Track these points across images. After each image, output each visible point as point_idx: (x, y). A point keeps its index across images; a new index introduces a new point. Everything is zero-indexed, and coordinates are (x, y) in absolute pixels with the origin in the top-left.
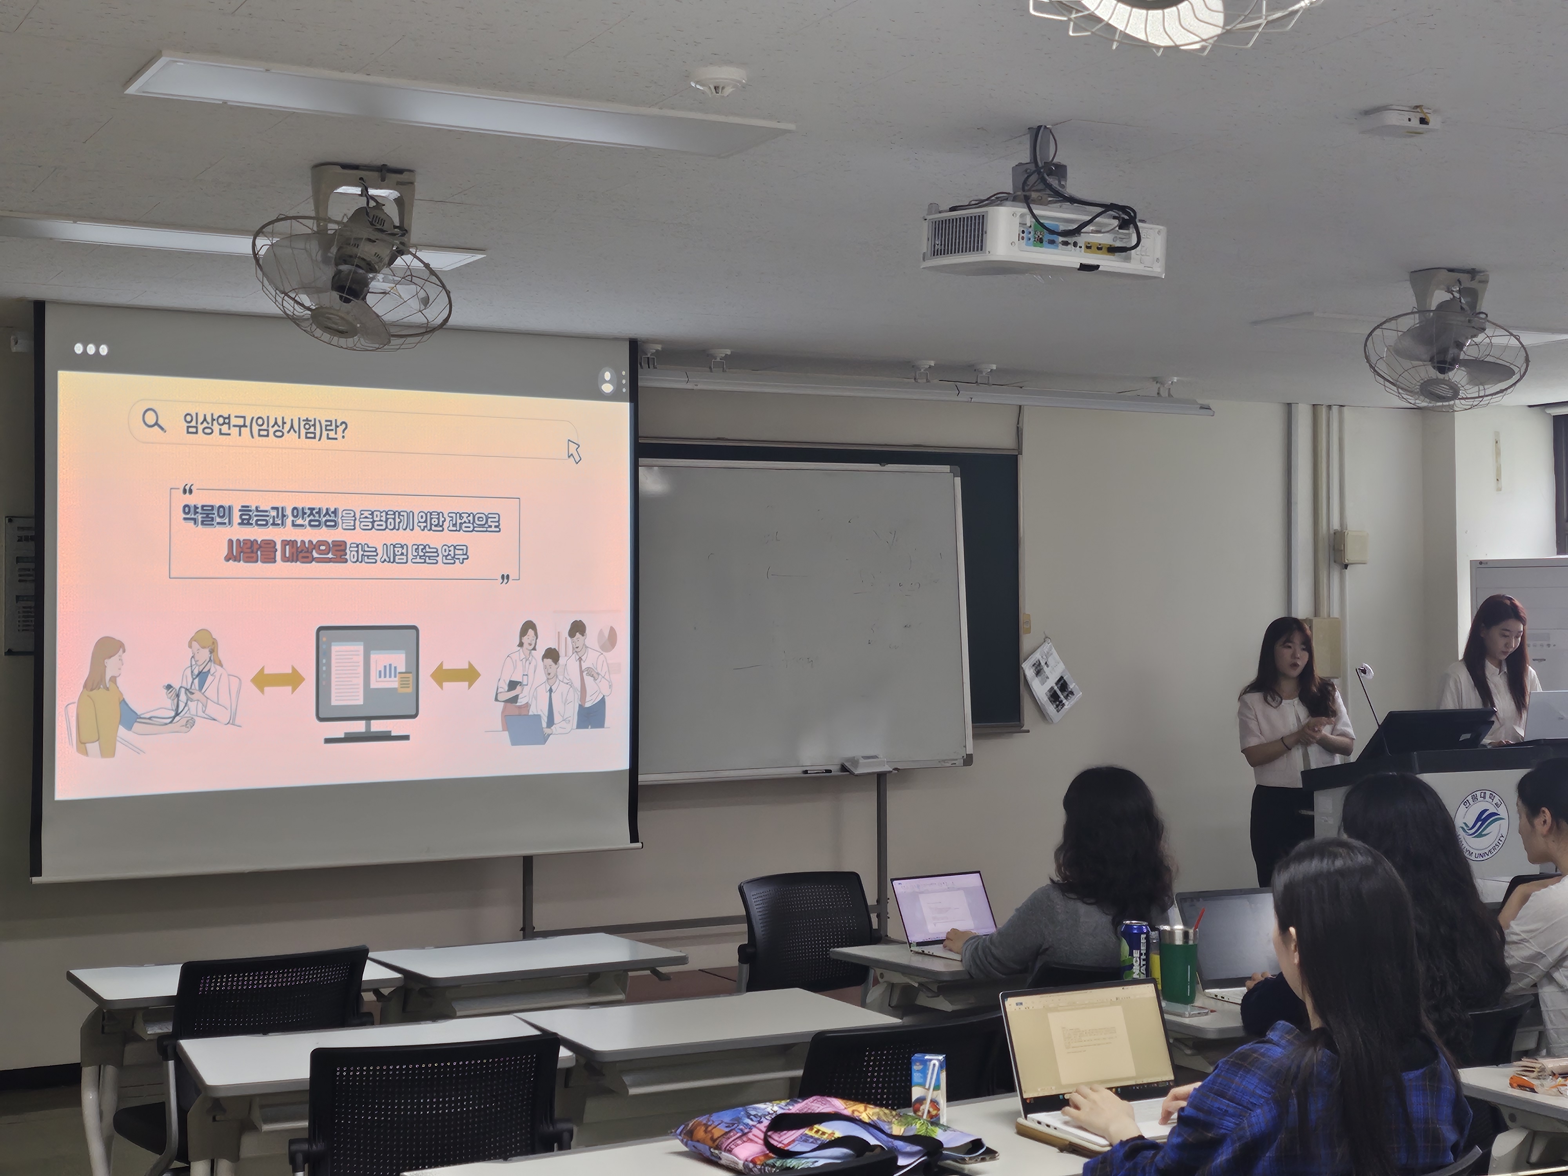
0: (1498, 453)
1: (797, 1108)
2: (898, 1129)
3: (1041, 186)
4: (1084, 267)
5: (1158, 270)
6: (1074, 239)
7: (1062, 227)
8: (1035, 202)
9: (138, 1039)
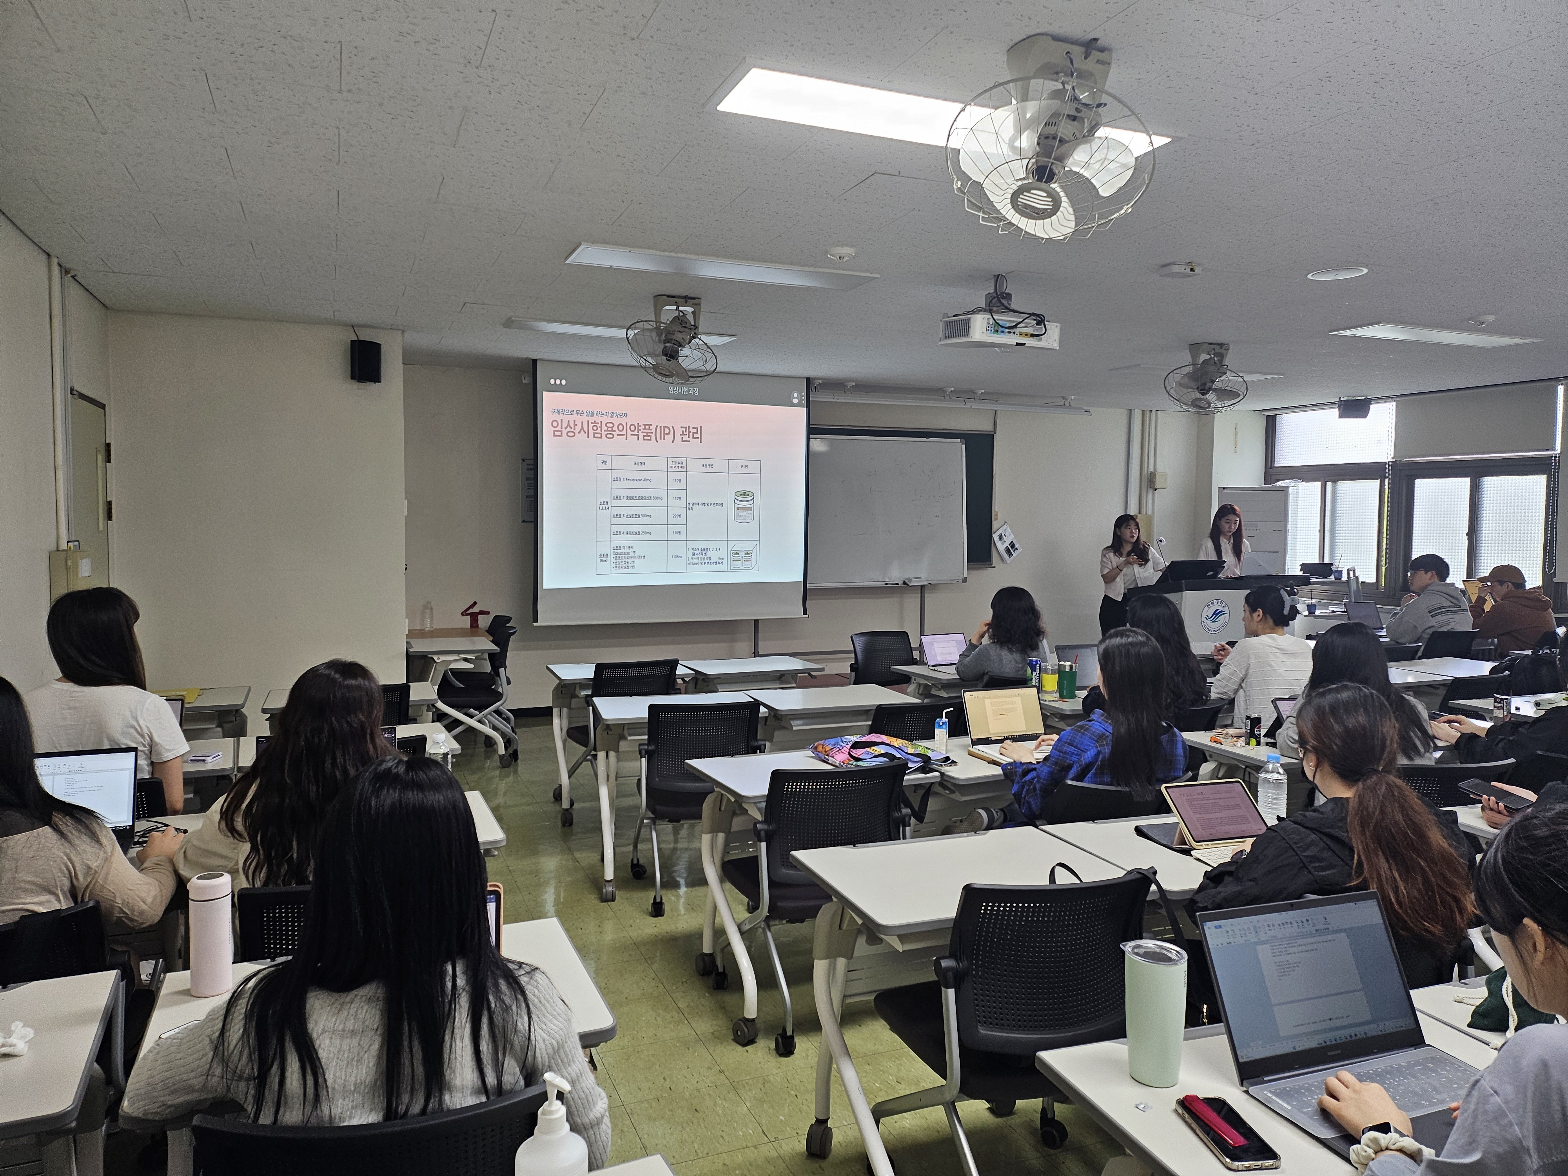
0: (1236, 434)
1: (864, 739)
2: (911, 751)
3: (999, 304)
4: (1018, 344)
5: (1056, 346)
6: (1014, 330)
7: (1008, 325)
8: (995, 312)
9: (577, 696)
